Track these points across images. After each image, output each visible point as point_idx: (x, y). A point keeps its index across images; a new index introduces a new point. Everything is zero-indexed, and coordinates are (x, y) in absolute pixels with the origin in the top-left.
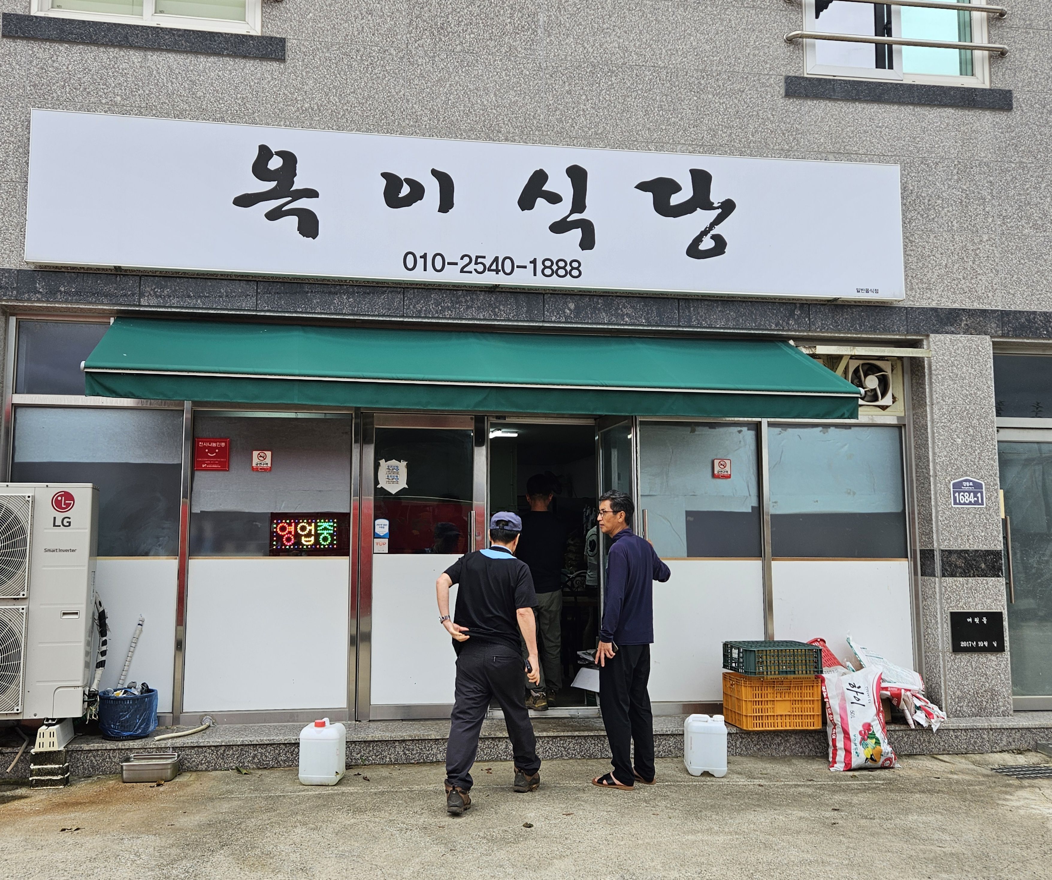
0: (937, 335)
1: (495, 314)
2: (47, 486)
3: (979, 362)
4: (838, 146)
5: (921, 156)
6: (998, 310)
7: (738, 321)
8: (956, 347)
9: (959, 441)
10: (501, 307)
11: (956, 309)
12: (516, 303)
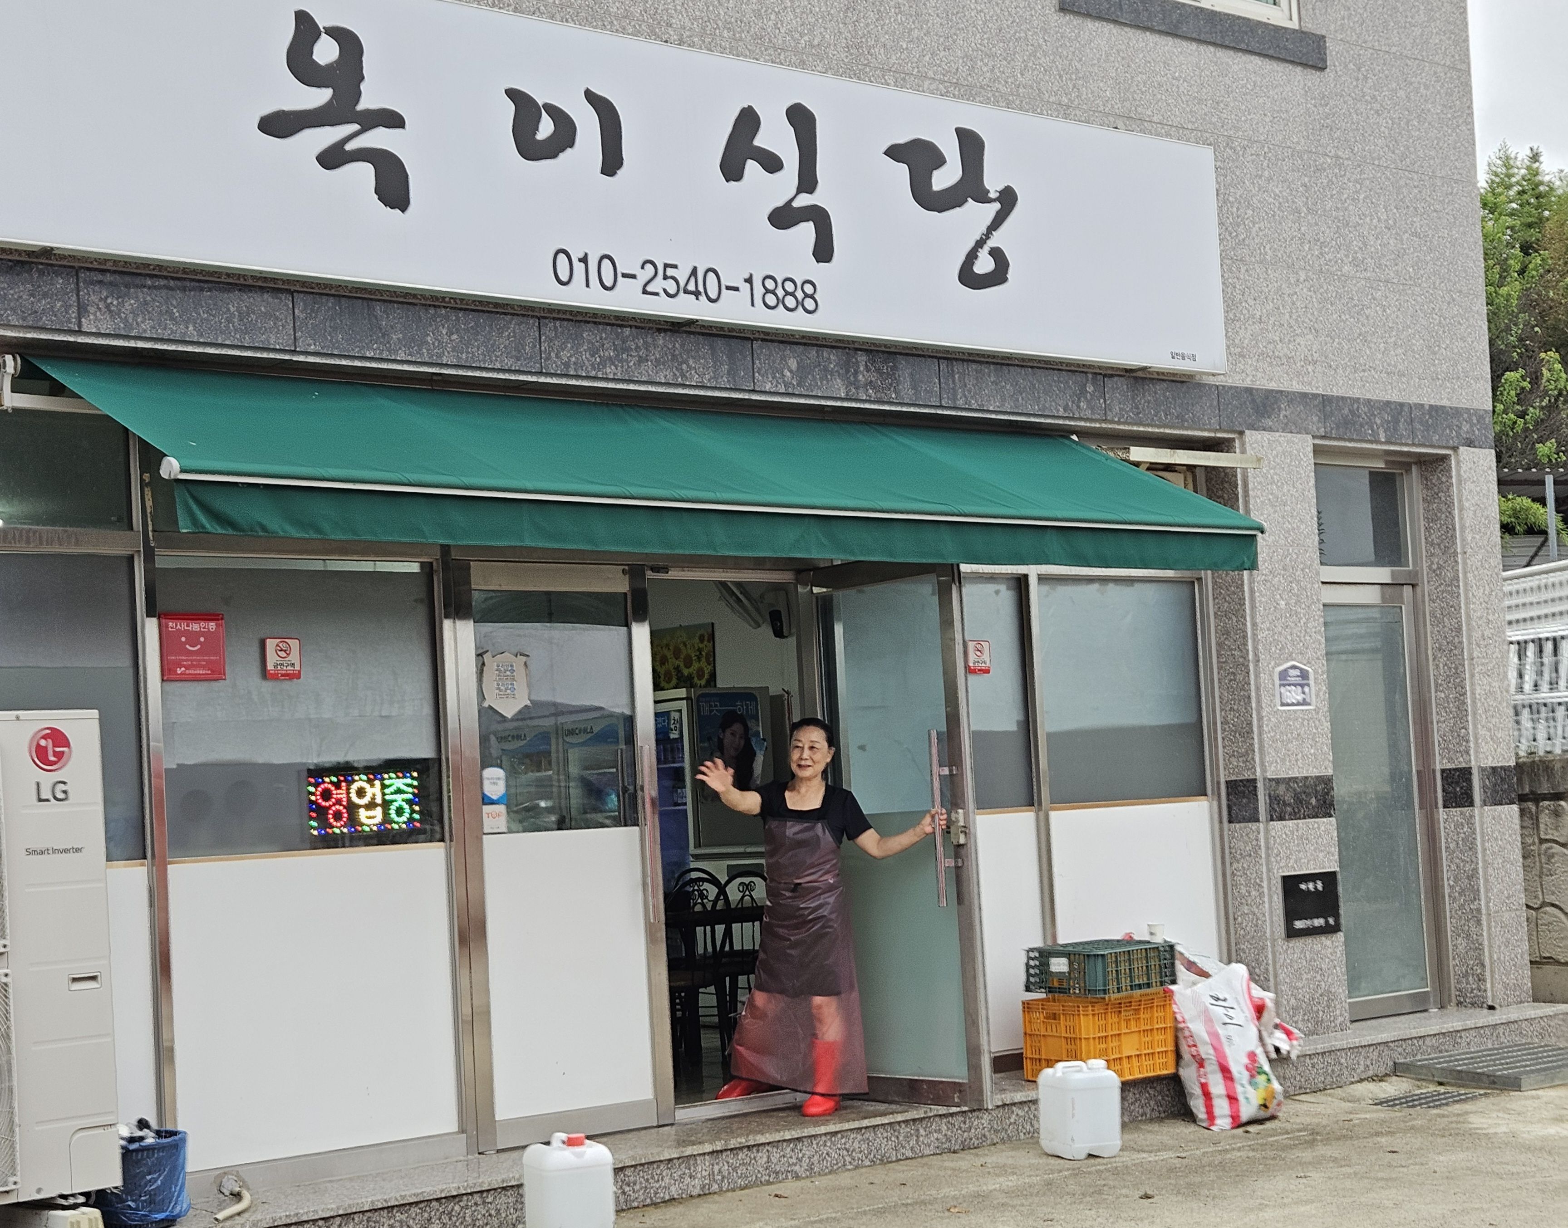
0: (1253, 432)
1: (683, 376)
2: (18, 718)
3: (1301, 478)
4: (1127, 104)
5: (1226, 133)
6: (1318, 395)
7: (1017, 400)
8: (1274, 452)
9: (1283, 603)
10: (691, 362)
11: (1272, 390)
12: (712, 354)
